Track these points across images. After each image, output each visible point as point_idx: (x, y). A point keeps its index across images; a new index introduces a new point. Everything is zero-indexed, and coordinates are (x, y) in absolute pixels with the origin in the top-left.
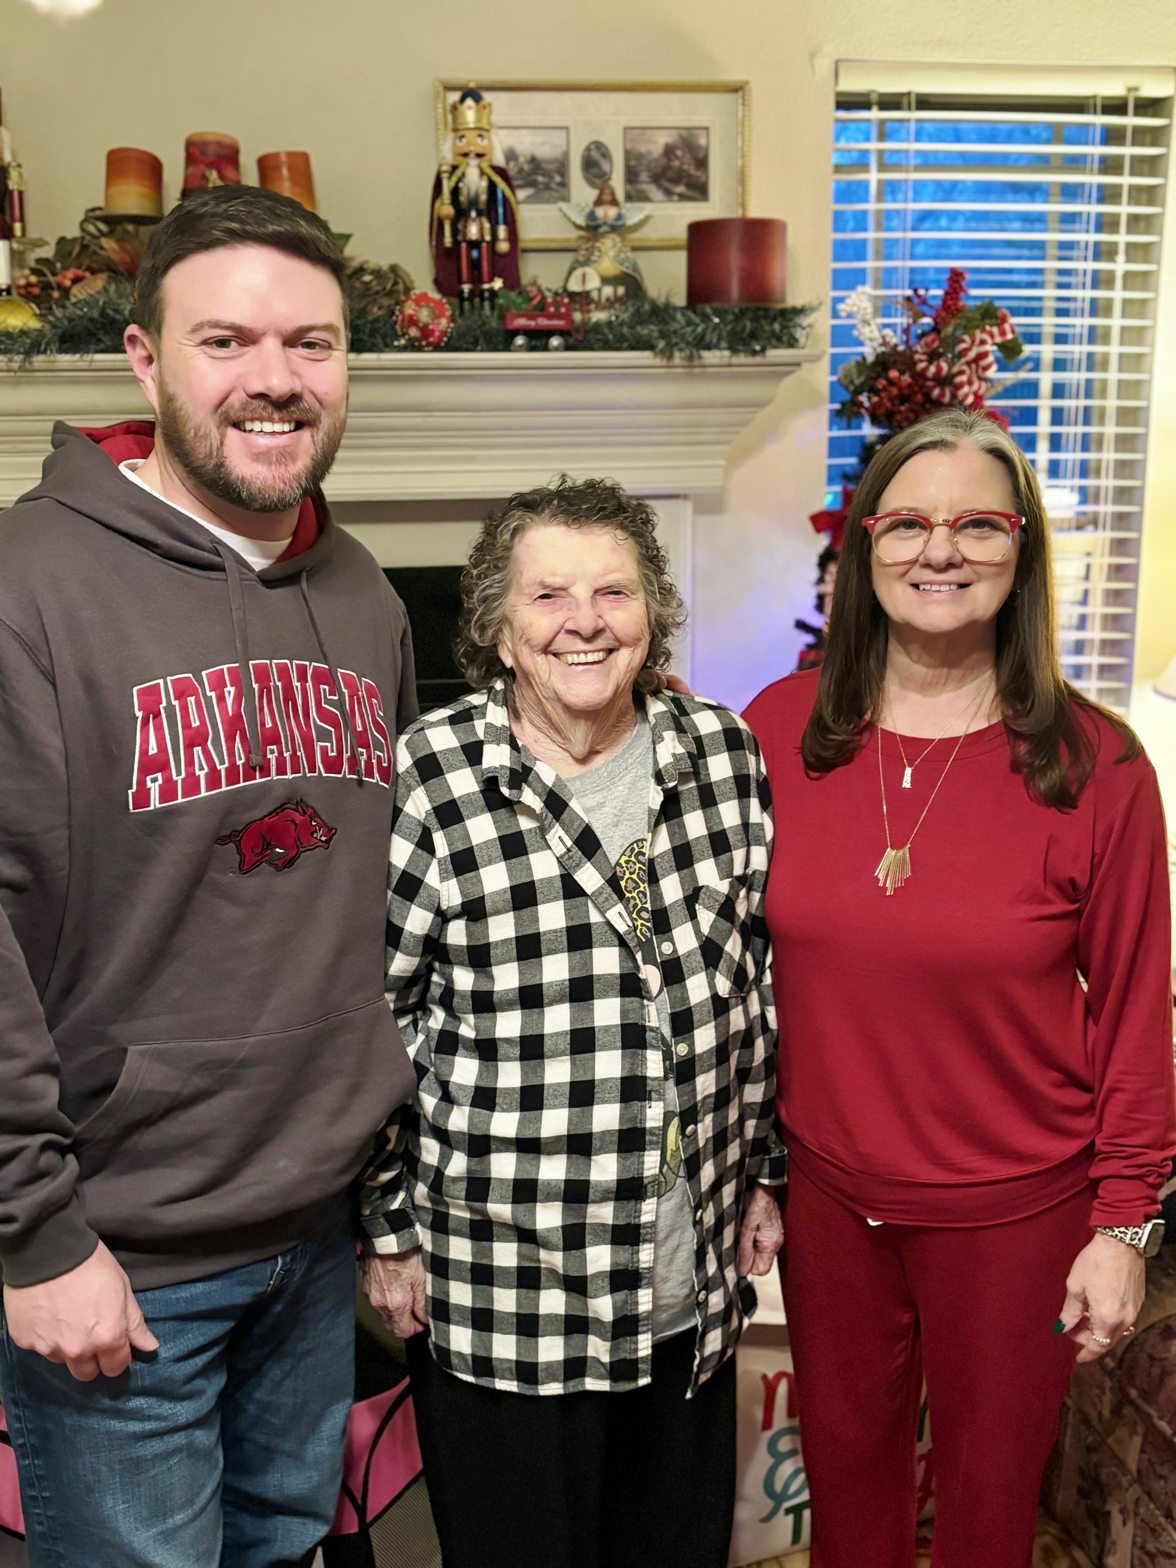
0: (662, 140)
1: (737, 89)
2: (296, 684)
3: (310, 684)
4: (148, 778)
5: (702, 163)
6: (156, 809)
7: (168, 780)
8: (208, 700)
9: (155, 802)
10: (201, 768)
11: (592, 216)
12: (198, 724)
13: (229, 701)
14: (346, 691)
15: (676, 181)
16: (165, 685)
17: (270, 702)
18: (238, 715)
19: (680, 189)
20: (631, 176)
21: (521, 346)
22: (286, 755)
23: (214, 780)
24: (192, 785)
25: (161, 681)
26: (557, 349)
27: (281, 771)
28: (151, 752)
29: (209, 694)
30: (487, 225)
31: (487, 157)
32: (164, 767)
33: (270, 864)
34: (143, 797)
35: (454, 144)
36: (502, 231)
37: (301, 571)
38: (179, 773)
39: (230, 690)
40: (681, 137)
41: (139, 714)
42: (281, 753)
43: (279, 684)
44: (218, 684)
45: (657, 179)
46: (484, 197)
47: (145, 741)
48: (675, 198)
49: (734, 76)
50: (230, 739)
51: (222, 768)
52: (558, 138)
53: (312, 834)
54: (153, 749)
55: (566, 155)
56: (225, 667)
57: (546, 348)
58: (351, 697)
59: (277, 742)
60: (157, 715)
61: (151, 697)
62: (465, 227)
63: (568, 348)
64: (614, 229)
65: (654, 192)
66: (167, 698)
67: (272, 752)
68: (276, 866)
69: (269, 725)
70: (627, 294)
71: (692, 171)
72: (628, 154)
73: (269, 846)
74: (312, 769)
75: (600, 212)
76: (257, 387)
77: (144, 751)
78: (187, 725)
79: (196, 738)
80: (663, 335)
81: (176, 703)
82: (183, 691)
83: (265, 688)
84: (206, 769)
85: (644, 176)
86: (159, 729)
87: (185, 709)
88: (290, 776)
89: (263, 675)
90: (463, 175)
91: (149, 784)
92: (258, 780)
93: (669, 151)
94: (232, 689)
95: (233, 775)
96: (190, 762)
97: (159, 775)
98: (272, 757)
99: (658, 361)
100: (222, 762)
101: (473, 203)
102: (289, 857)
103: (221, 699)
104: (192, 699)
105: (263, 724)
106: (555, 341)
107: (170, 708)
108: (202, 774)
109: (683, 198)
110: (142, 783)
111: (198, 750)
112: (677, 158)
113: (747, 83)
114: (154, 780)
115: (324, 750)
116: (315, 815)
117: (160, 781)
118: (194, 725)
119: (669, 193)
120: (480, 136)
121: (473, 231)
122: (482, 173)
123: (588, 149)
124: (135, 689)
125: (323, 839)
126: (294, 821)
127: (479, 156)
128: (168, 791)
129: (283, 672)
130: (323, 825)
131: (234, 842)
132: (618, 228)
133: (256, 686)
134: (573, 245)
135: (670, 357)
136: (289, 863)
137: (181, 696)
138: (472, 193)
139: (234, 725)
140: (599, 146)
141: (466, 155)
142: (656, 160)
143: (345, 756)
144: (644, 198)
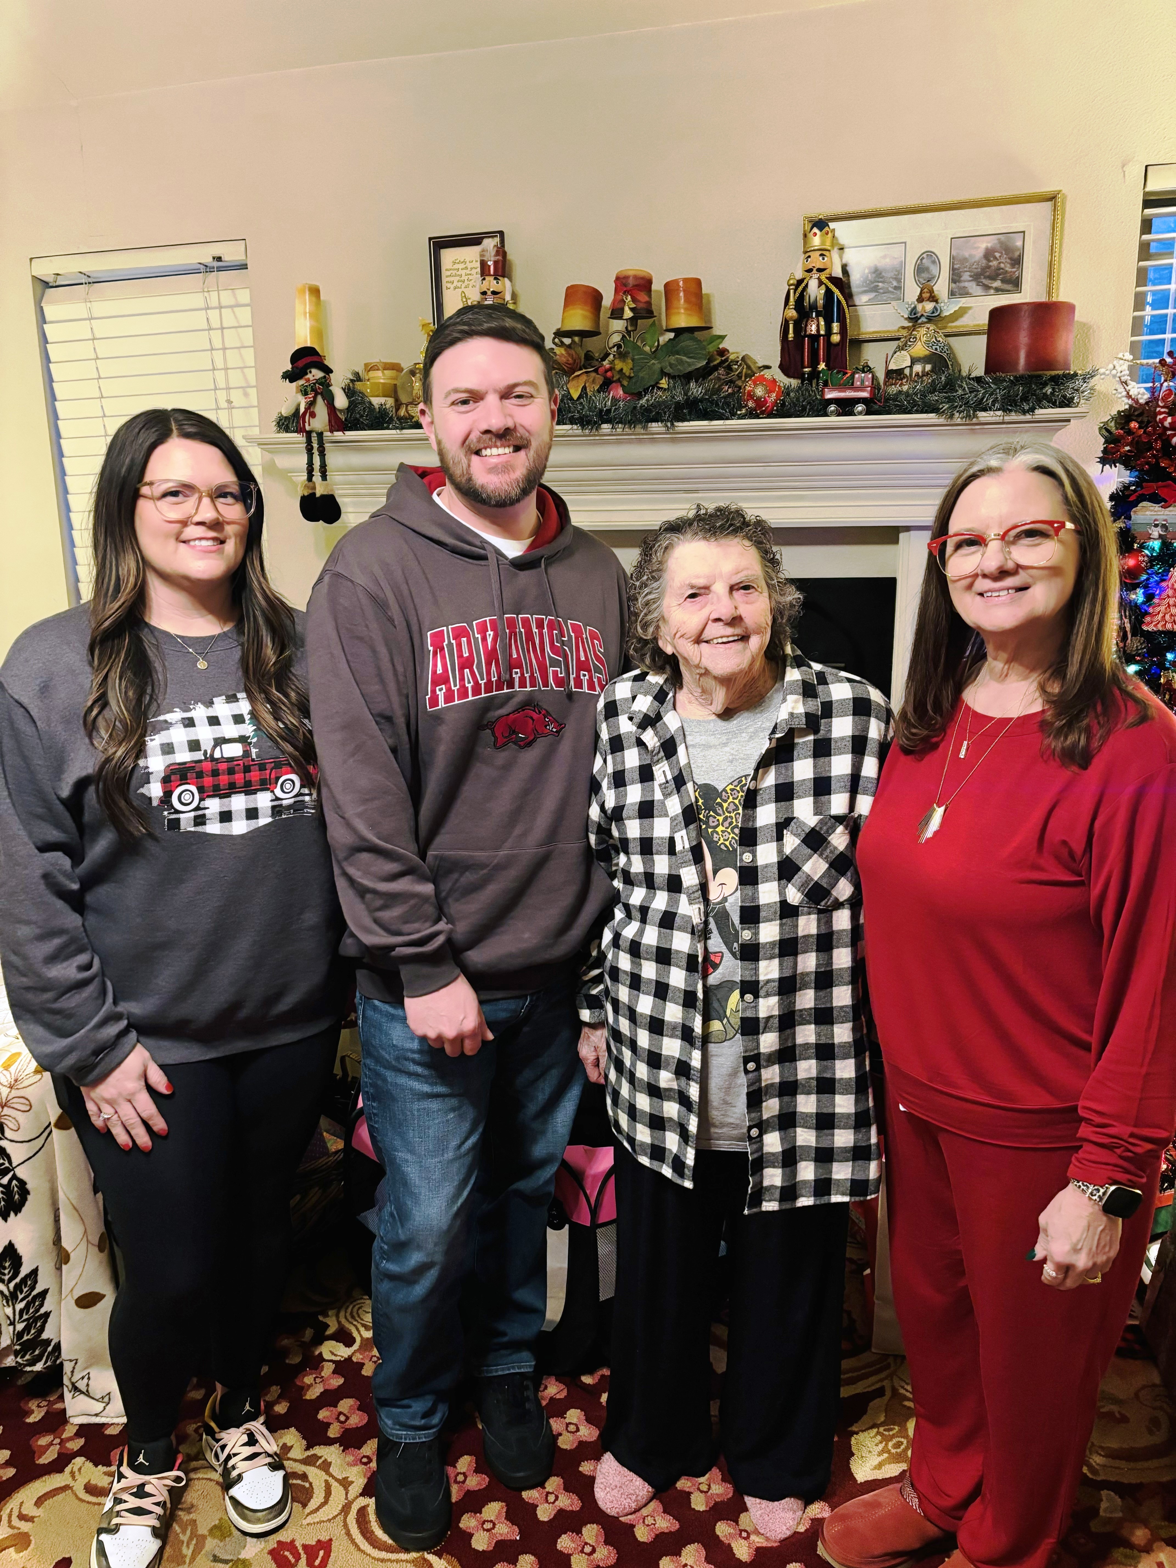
0: (984, 245)
1: (1052, 198)
2: (535, 630)
3: (545, 630)
4: (437, 688)
5: (1017, 261)
6: (443, 708)
7: (449, 690)
8: (476, 639)
9: (442, 704)
10: (469, 682)
11: (914, 311)
12: (467, 654)
13: (489, 640)
14: (573, 634)
15: (993, 278)
16: (447, 631)
17: (516, 641)
18: (494, 649)
19: (997, 284)
20: (955, 277)
21: (832, 412)
22: (527, 675)
23: (477, 690)
24: (463, 693)
25: (445, 628)
26: (860, 413)
27: (523, 684)
28: (438, 672)
29: (477, 636)
30: (822, 323)
31: (827, 271)
32: (446, 681)
33: (515, 744)
34: (434, 701)
35: (803, 263)
36: (836, 327)
37: (542, 557)
38: (455, 686)
39: (490, 634)
40: (1001, 242)
41: (431, 648)
42: (522, 674)
43: (522, 630)
44: (483, 630)
45: (976, 278)
46: (821, 302)
47: (435, 665)
48: (992, 292)
49: (1049, 188)
50: (489, 665)
51: (482, 682)
52: (897, 251)
53: (546, 726)
54: (440, 670)
55: (903, 264)
56: (487, 619)
57: (851, 413)
58: (577, 639)
59: (521, 667)
60: (442, 649)
61: (438, 639)
62: (806, 325)
63: (868, 413)
64: (930, 319)
65: (973, 287)
66: (448, 639)
67: (516, 673)
68: (520, 746)
69: (515, 656)
70: (932, 371)
71: (1008, 268)
72: (953, 259)
73: (514, 732)
74: (546, 684)
75: (920, 307)
76: (485, 427)
77: (434, 672)
78: (460, 656)
79: (466, 663)
80: (950, 400)
81: (453, 642)
82: (459, 634)
83: (513, 632)
84: (472, 683)
85: (966, 276)
86: (443, 658)
87: (459, 645)
88: (529, 689)
89: (512, 624)
90: (807, 285)
91: (438, 692)
92: (505, 691)
93: (989, 254)
94: (492, 633)
95: (489, 687)
96: (462, 679)
97: (443, 686)
98: (516, 677)
99: (942, 420)
100: (482, 679)
101: (813, 306)
102: (528, 741)
103: (484, 639)
104: (464, 640)
105: (511, 655)
106: (860, 407)
107: (450, 644)
108: (469, 686)
109: (998, 290)
110: (434, 691)
111: (467, 671)
112: (996, 258)
113: (1059, 192)
114: (441, 690)
115: (555, 673)
116: (548, 714)
117: (444, 690)
118: (465, 655)
119: (987, 288)
120: (821, 255)
121: (813, 329)
122: (821, 283)
123: (921, 258)
124: (429, 633)
125: (554, 730)
126: (532, 718)
127: (820, 270)
128: (449, 697)
129: (526, 623)
130: (555, 721)
131: (490, 729)
132: (934, 318)
133: (507, 631)
134: (897, 334)
135: (951, 416)
136: (529, 744)
137: (457, 637)
138: (812, 299)
139: (491, 656)
140: (930, 254)
141: (809, 271)
142: (978, 262)
143: (572, 677)
144: (965, 293)
